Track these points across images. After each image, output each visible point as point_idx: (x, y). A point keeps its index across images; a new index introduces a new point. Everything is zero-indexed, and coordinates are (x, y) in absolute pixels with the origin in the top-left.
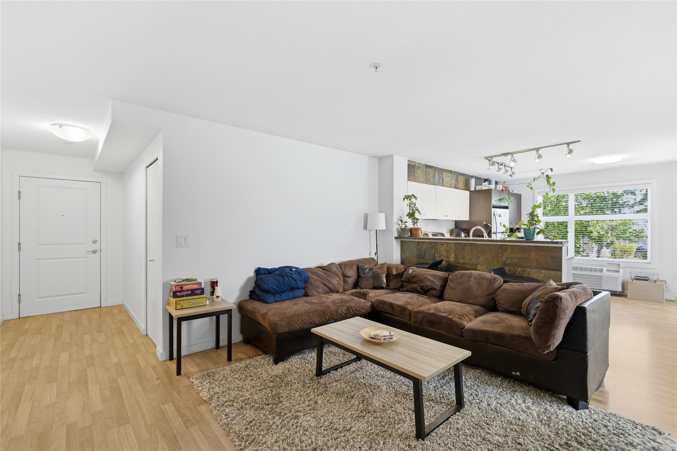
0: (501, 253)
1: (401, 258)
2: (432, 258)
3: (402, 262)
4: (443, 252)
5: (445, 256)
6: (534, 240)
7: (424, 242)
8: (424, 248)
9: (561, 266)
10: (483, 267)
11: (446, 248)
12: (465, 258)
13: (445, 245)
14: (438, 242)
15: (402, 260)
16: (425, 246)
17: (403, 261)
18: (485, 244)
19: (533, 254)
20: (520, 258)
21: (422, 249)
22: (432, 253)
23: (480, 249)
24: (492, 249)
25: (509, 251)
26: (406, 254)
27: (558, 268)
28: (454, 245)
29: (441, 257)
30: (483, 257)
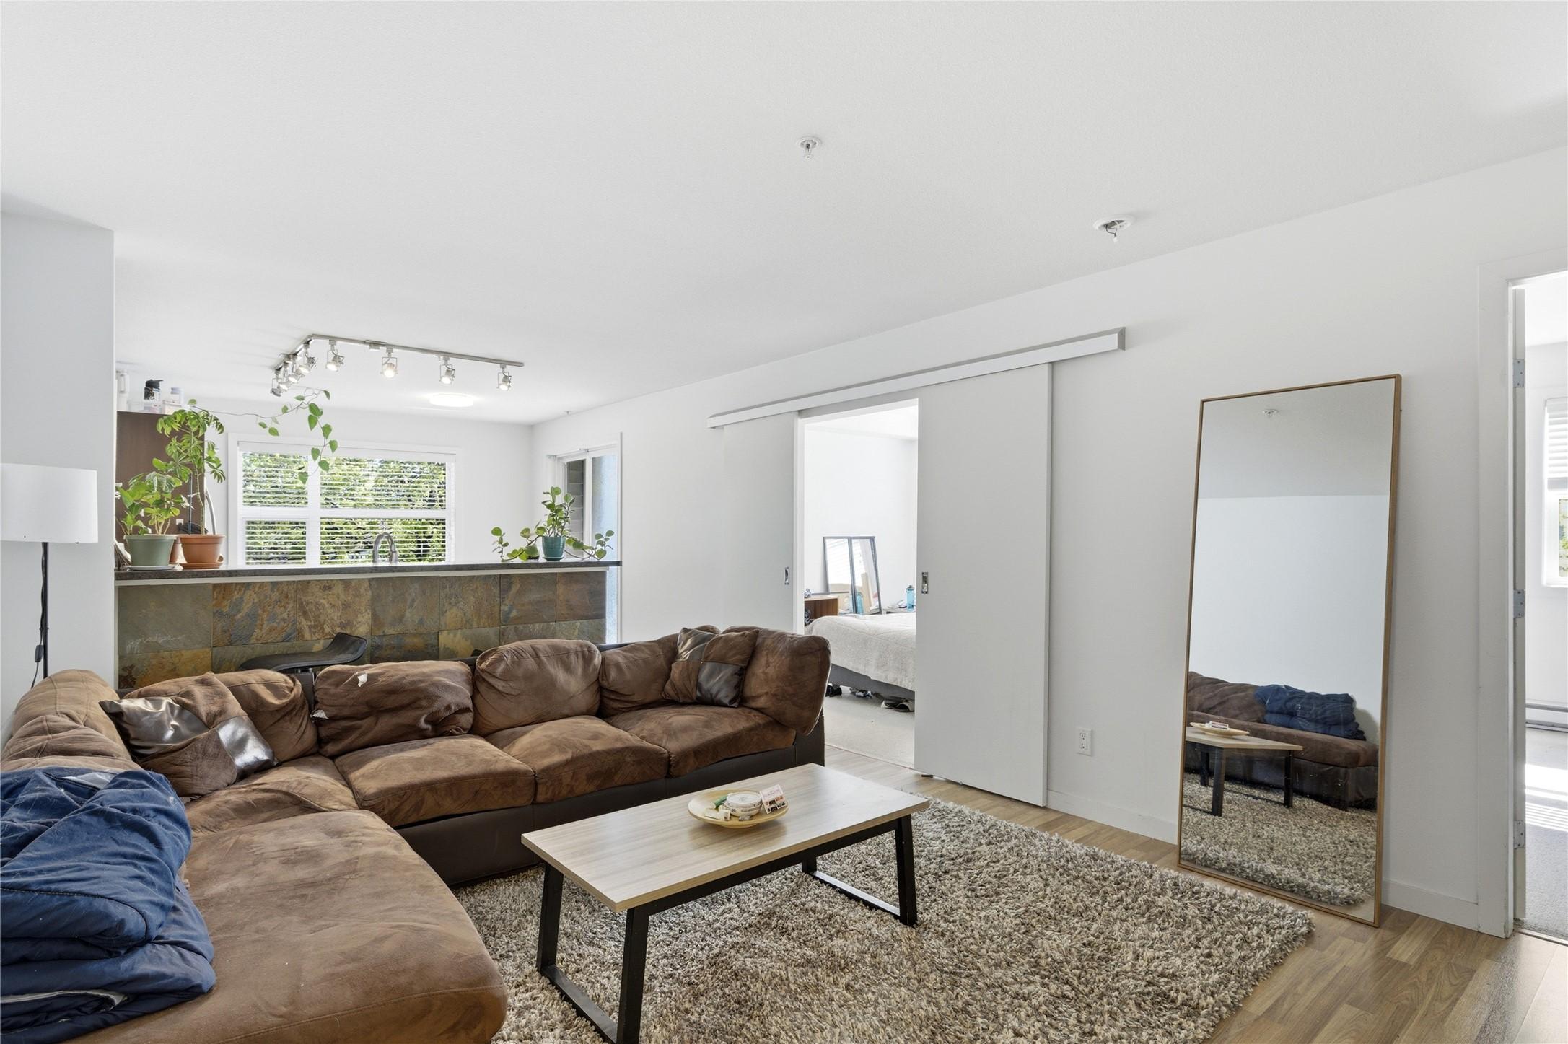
0: (497, 594)
1: (122, 656)
2: (284, 635)
3: (125, 674)
4: (330, 611)
5: (338, 622)
6: (561, 561)
7: (247, 585)
8: (246, 608)
9: (603, 608)
10: (455, 636)
11: (342, 596)
12: (405, 619)
13: (339, 589)
14: (308, 582)
15: (127, 665)
16: (250, 599)
17: (132, 667)
18: (460, 578)
19: (561, 589)
20: (538, 602)
21: (239, 611)
22: (284, 620)
23: (448, 589)
24: (477, 588)
25: (515, 588)
26: (150, 639)
27: (598, 614)
28: (370, 585)
29: (322, 628)
30: (454, 610)
